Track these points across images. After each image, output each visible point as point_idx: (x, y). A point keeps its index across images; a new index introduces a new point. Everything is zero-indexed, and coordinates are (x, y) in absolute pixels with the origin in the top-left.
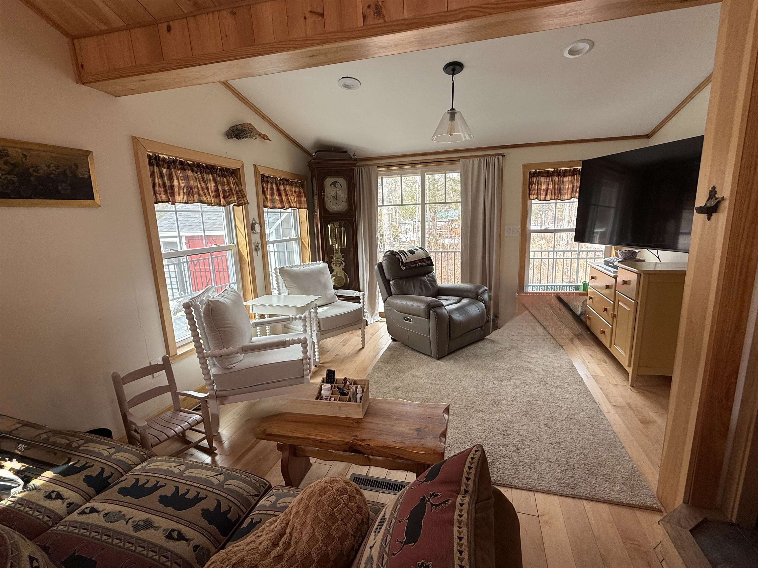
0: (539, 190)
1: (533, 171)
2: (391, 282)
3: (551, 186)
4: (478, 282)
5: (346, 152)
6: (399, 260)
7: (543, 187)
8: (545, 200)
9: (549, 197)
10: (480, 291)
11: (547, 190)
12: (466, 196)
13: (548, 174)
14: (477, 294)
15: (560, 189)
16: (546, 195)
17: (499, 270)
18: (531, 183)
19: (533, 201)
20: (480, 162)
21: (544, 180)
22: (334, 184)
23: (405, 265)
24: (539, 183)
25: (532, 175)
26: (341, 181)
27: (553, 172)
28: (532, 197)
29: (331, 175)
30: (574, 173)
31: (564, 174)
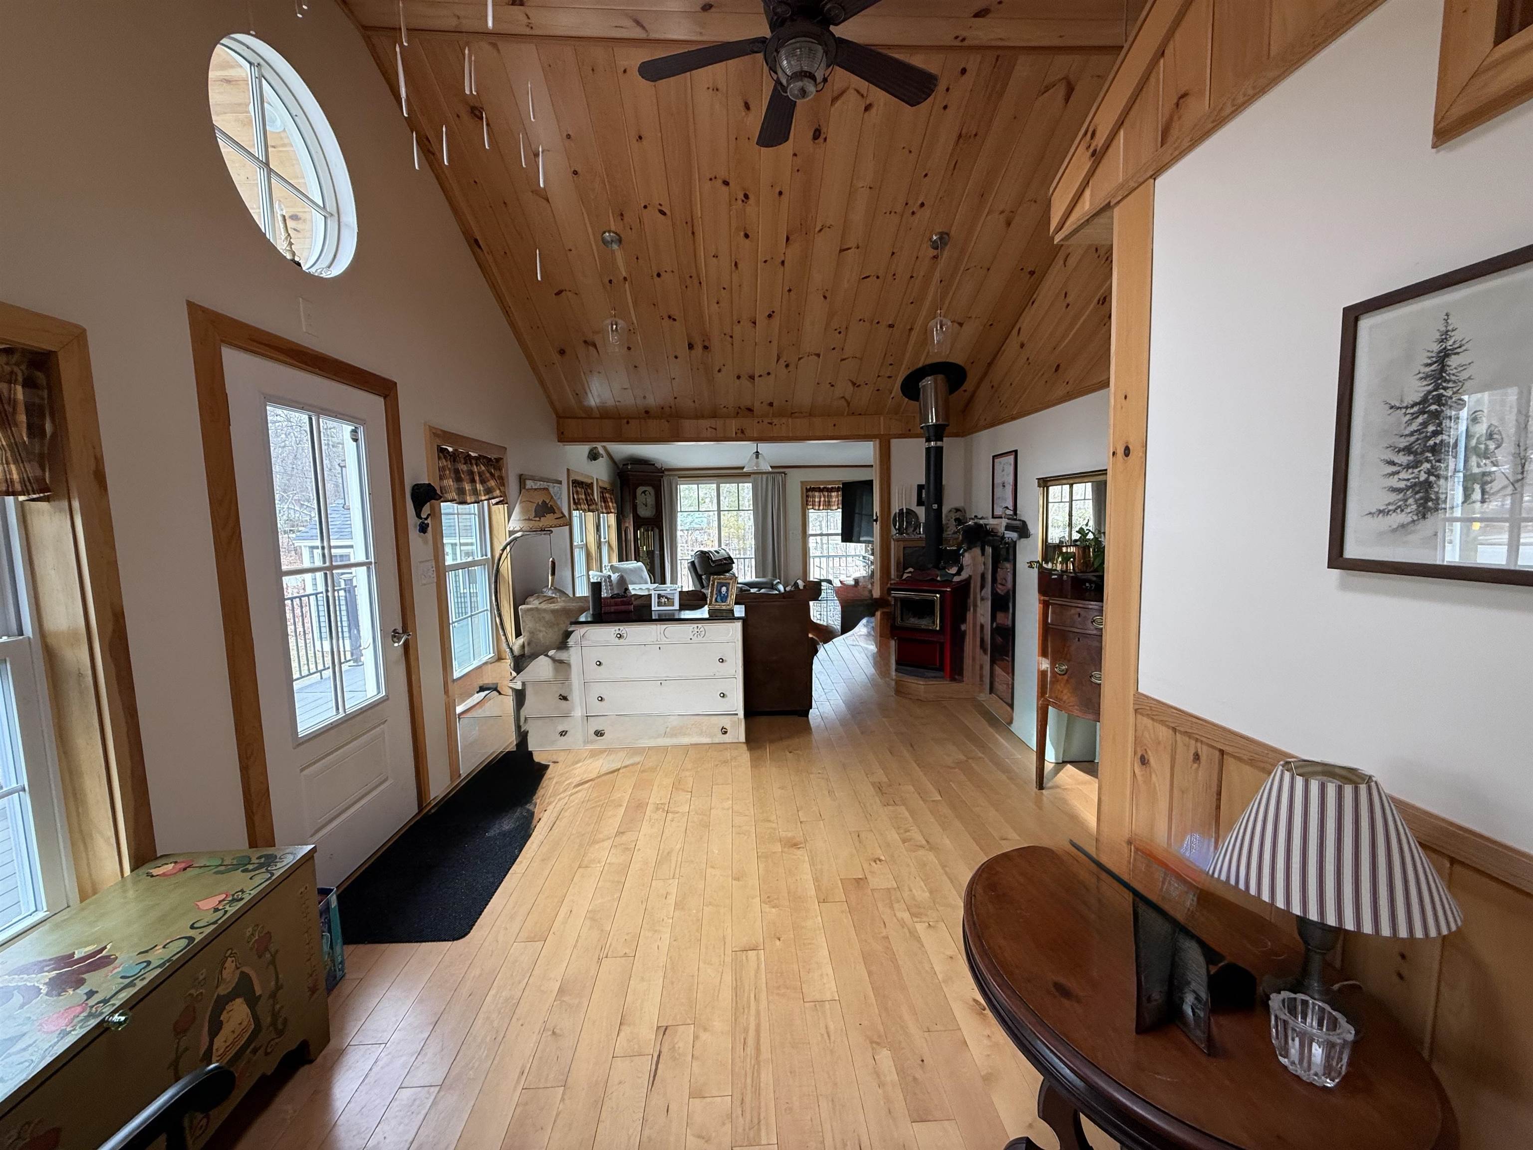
0: (814, 501)
1: (808, 487)
2: (703, 577)
3: (822, 499)
4: (770, 577)
5: (654, 464)
6: (709, 558)
7: (817, 500)
8: (819, 510)
9: (821, 508)
10: (775, 582)
11: (820, 502)
12: (757, 504)
13: (820, 490)
14: (772, 584)
15: (829, 502)
16: (819, 506)
17: (786, 565)
18: (807, 496)
19: (810, 511)
20: (767, 477)
21: (817, 494)
22: (644, 492)
23: (714, 562)
24: (814, 497)
25: (808, 490)
26: (649, 489)
27: (824, 488)
28: (809, 507)
29: (642, 485)
30: (838, 490)
31: (831, 490)
